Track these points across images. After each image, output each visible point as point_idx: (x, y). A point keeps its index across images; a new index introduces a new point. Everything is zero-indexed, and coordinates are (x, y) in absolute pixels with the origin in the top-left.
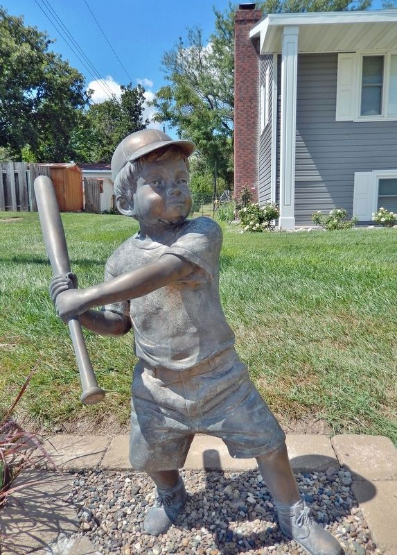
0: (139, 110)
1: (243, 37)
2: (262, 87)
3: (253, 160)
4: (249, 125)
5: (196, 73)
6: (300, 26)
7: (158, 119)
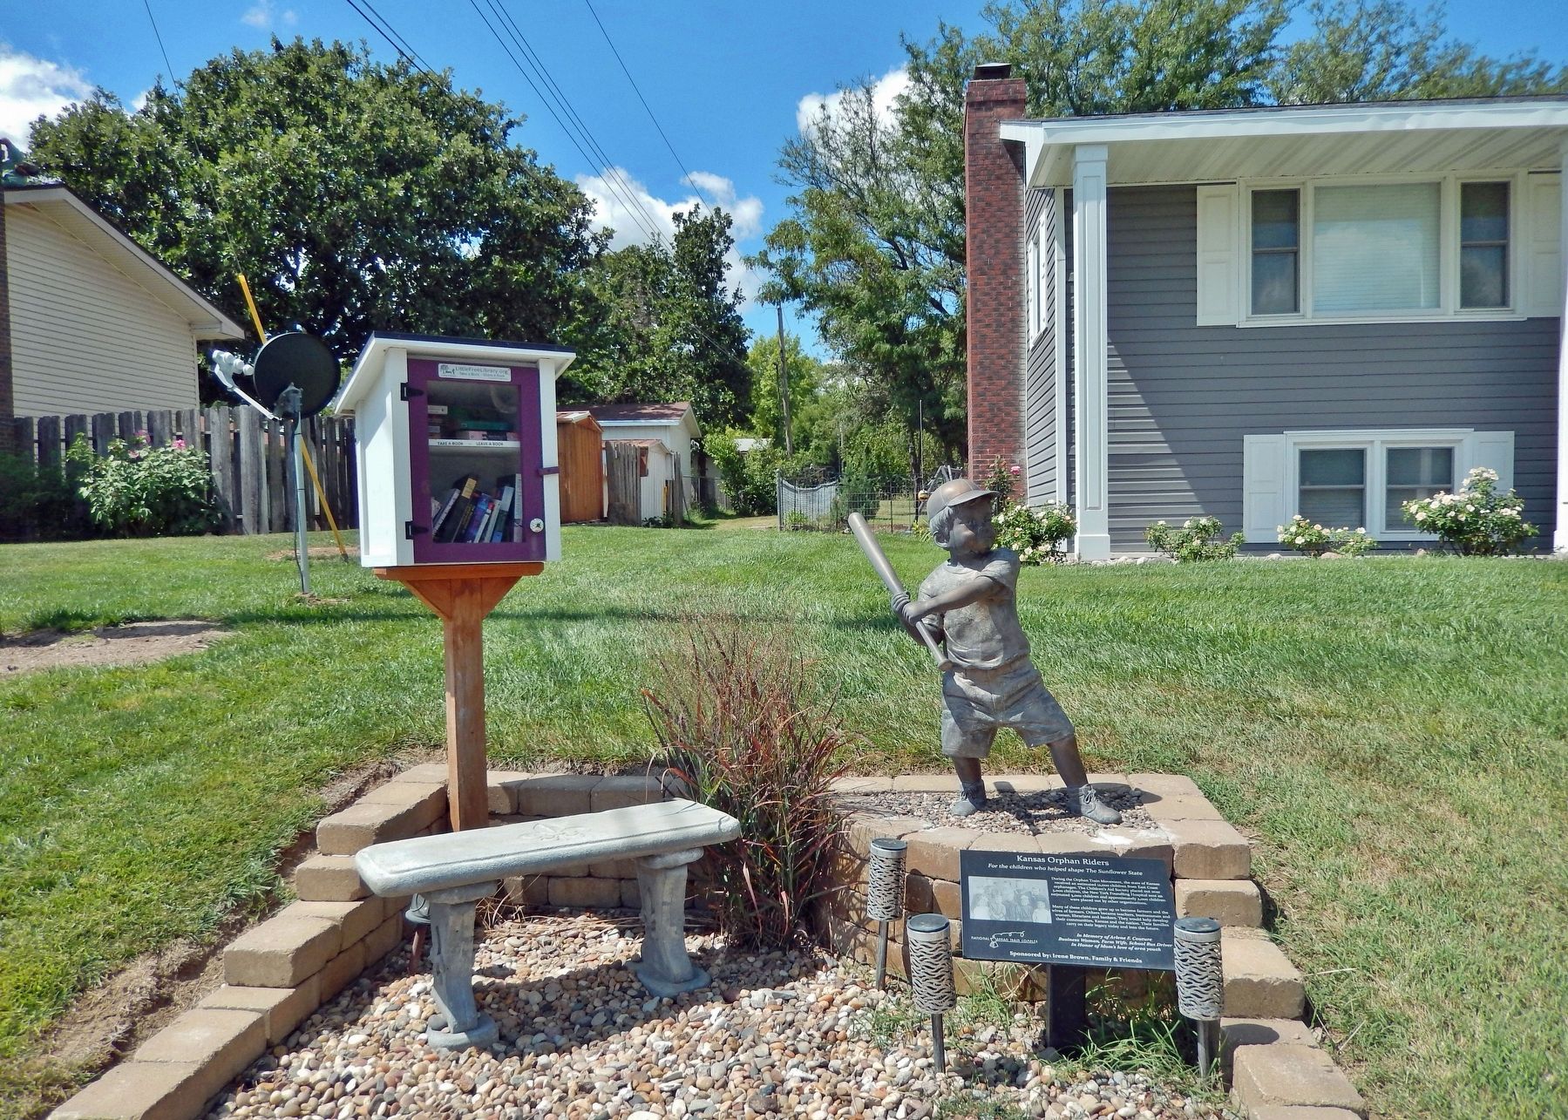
0: (717, 267)
1: (984, 136)
2: (1031, 245)
3: (1013, 403)
4: (1000, 325)
5: (864, 184)
6: (1111, 145)
7: (773, 296)
